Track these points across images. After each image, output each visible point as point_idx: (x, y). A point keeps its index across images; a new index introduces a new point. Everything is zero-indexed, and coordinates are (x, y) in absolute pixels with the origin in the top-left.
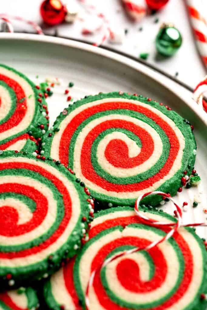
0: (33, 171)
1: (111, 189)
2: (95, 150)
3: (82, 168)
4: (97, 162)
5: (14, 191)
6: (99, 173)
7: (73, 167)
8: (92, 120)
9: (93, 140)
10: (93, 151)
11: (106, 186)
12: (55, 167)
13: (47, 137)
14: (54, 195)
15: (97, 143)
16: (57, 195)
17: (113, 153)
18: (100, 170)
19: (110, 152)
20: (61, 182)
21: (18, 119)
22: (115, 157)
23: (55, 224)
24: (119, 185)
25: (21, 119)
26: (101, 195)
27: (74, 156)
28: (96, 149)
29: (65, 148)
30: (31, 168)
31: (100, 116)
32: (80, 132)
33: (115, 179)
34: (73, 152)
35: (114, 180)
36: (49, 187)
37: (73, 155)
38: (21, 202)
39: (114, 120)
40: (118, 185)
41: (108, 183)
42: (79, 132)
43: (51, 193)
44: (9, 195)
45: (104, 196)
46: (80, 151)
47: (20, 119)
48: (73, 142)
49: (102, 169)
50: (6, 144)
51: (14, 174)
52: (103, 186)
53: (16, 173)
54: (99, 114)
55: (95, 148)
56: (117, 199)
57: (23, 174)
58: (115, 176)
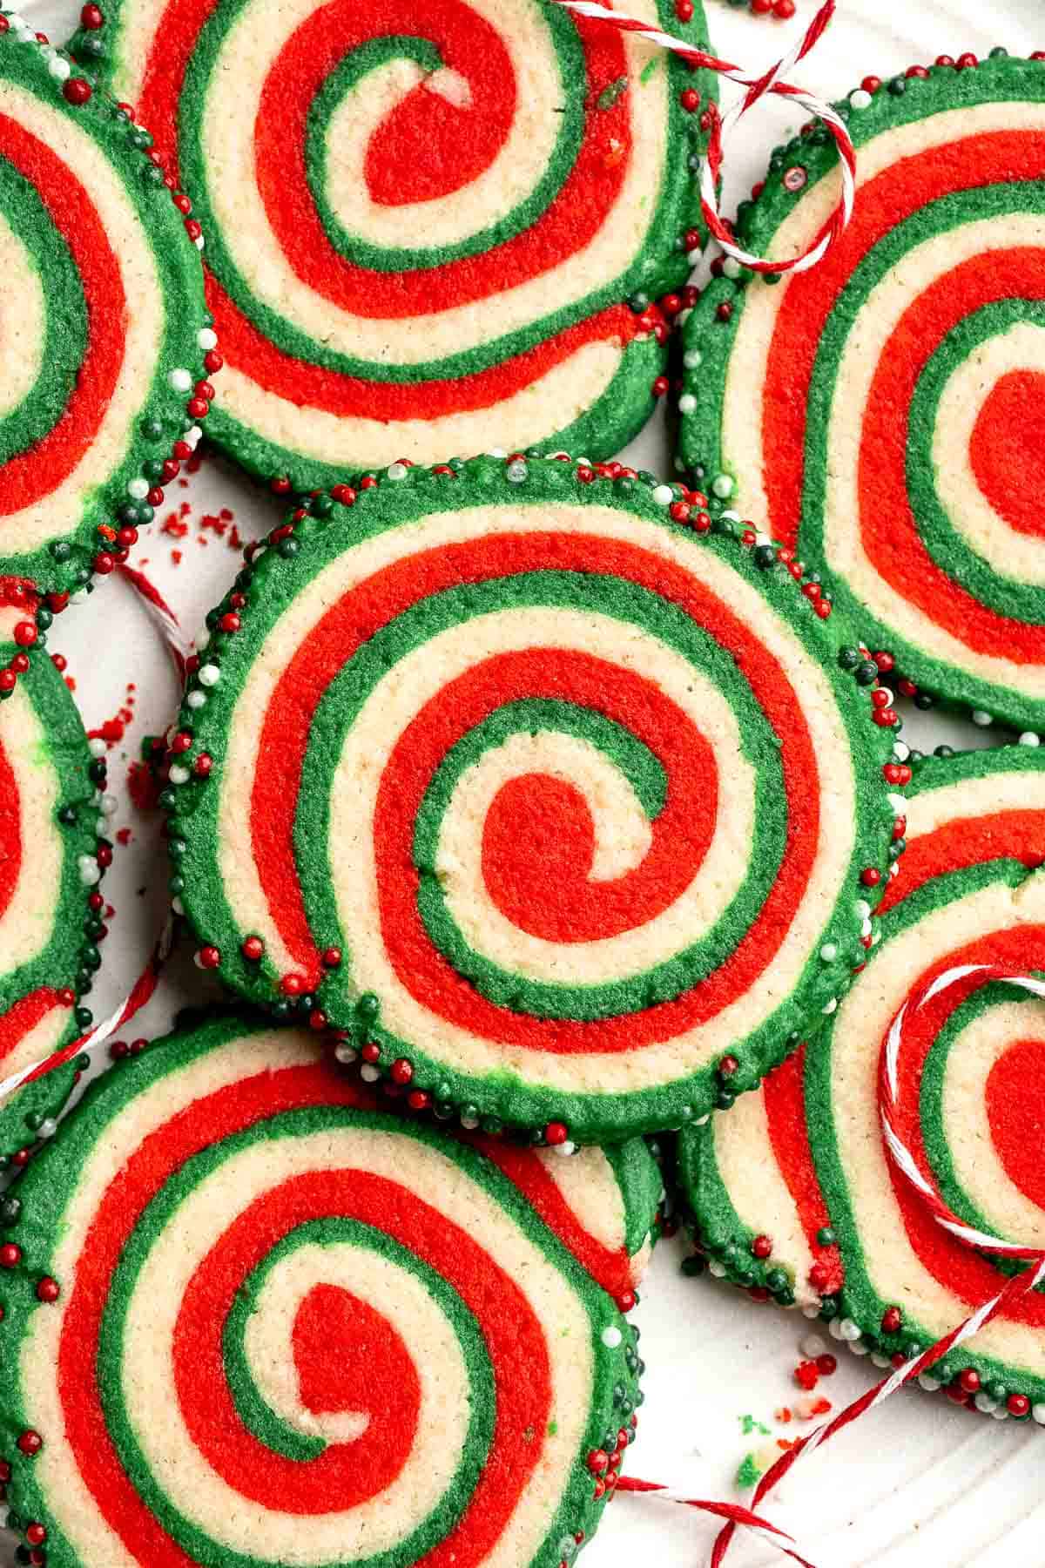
0: (654, 592)
1: (990, 647)
2: (925, 420)
3: (862, 521)
4: (932, 493)
5: (575, 695)
6: (936, 549)
7: (825, 504)
8: (918, 236)
9: (920, 363)
10: (916, 429)
11: (970, 627)
12: (748, 577)
13: (709, 321)
14: (746, 736)
15: (938, 382)
16: (756, 734)
17: (1009, 449)
18: (943, 539)
19: (992, 445)
20: (775, 664)
21: (589, 209)
22: (1015, 473)
23: (744, 892)
24: (1029, 626)
25: (604, 212)
26: (945, 670)
27: (832, 449)
28: (930, 420)
29: (789, 393)
30: (648, 578)
31: (960, 219)
32: (863, 309)
33: (1011, 589)
34: (826, 419)
35: (1008, 596)
36: (723, 686)
37: (823, 441)
38: (603, 756)
39: (1023, 249)
40: (1023, 625)
41: (981, 614)
42: (856, 306)
43: (733, 721)
44: (552, 717)
45: (958, 675)
46: (859, 421)
47: (595, 211)
48: (829, 360)
49: (956, 535)
50: (531, 356)
51: (575, 600)
52: (956, 627)
53: (583, 596)
54: (953, 202)
55: (926, 413)
56: (1016, 696)
57: (614, 607)
58: (1011, 577)
